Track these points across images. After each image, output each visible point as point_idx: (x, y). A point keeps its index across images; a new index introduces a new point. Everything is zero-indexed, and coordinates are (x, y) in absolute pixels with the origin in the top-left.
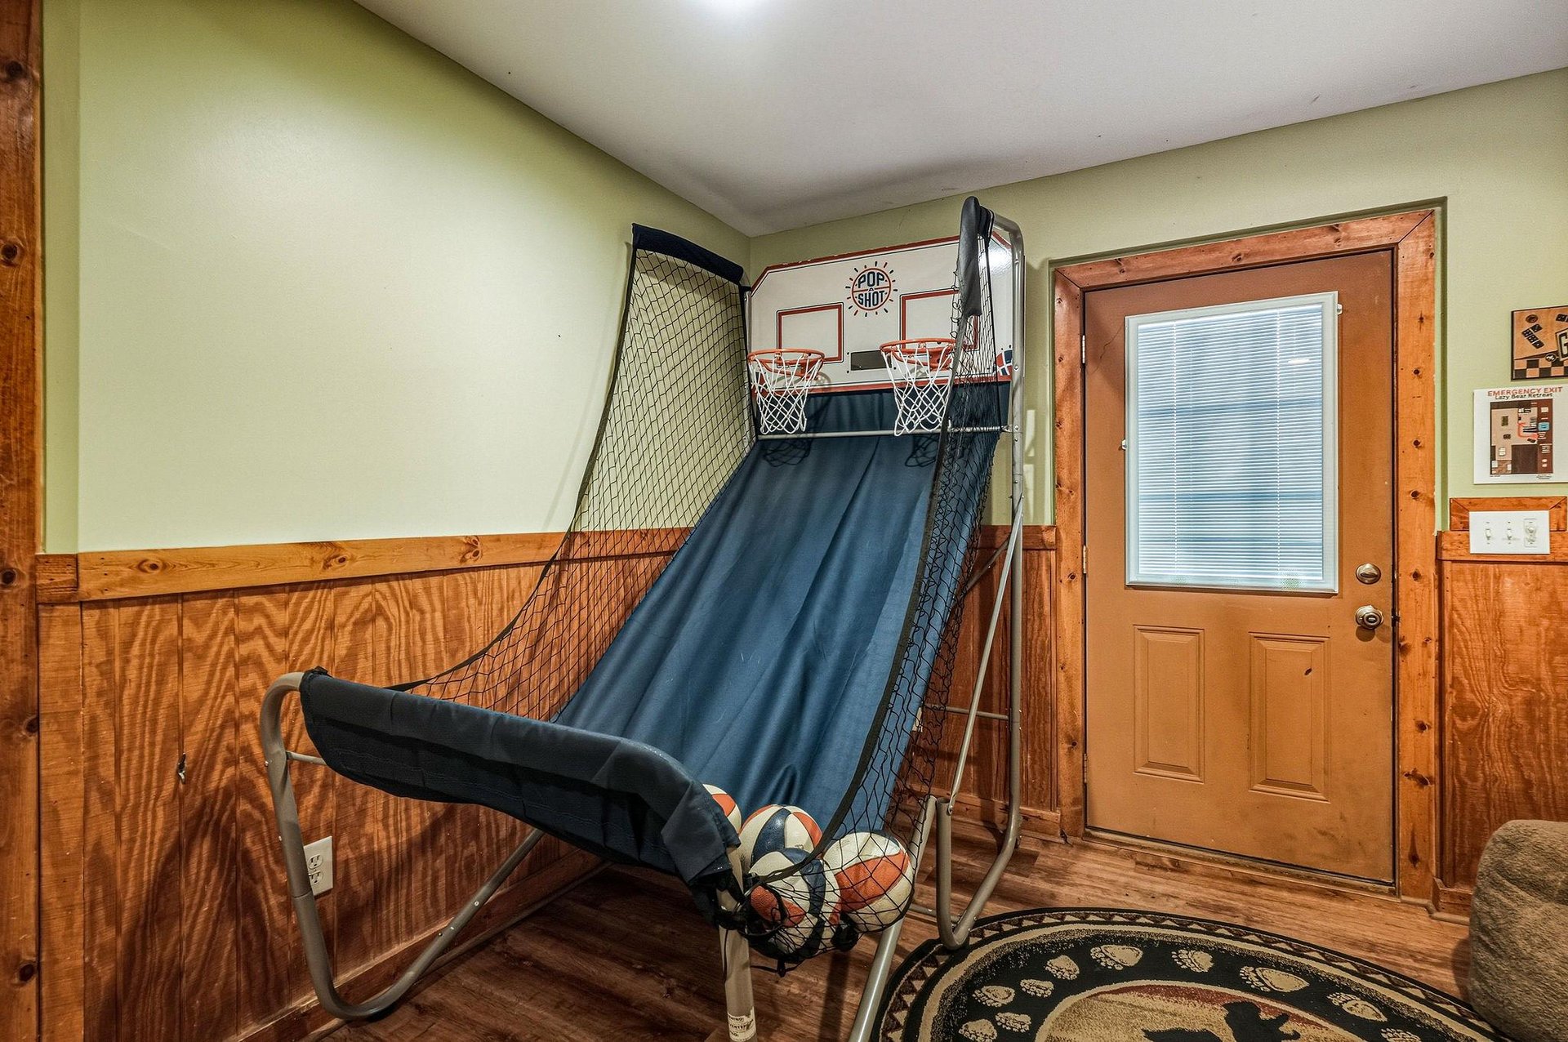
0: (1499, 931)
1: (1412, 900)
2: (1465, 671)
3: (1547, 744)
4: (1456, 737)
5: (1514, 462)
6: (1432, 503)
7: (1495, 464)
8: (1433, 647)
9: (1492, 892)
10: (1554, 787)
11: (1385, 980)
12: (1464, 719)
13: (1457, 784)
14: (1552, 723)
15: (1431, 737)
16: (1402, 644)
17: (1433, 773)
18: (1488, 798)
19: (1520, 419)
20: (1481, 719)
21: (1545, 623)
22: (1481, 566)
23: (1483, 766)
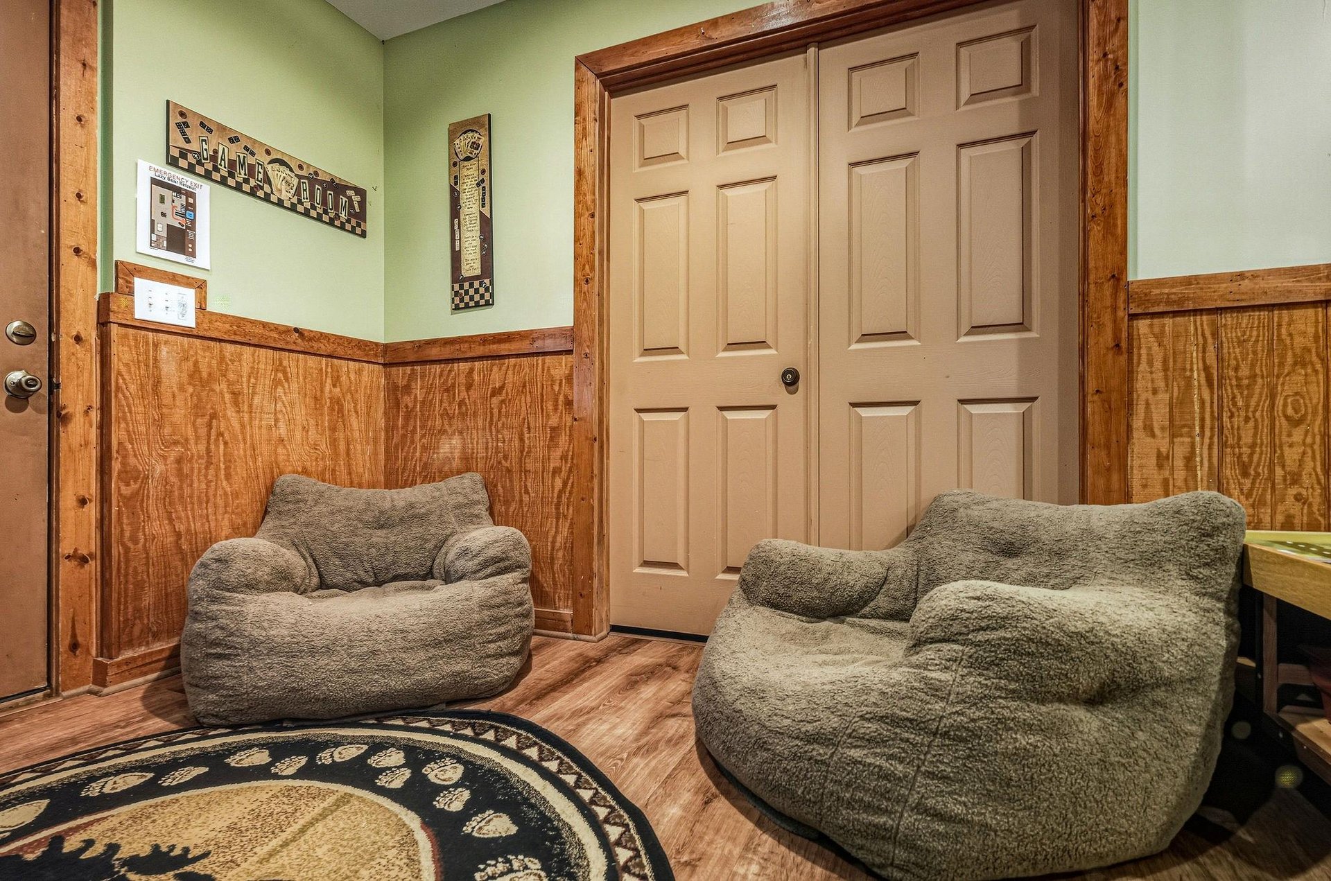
0: (232, 634)
1: (74, 691)
2: (129, 435)
3: (191, 497)
4: (121, 504)
5: (169, 239)
6: (93, 264)
7: (154, 237)
8: (95, 416)
9: (214, 608)
10: (196, 533)
11: (118, 752)
12: (128, 484)
13: (121, 551)
14: (195, 478)
15: (92, 510)
16: (63, 413)
17: (93, 550)
18: (147, 558)
19: (173, 201)
20: (142, 482)
21: (191, 389)
22: (143, 332)
23: (144, 526)
